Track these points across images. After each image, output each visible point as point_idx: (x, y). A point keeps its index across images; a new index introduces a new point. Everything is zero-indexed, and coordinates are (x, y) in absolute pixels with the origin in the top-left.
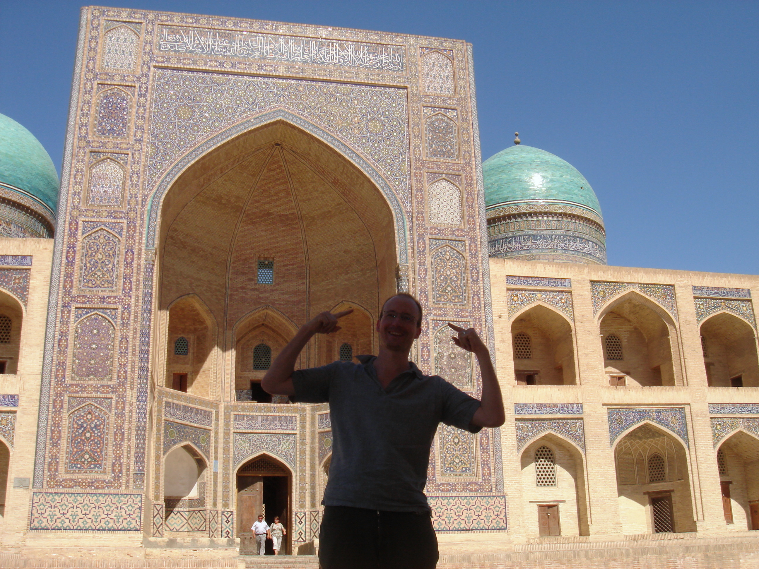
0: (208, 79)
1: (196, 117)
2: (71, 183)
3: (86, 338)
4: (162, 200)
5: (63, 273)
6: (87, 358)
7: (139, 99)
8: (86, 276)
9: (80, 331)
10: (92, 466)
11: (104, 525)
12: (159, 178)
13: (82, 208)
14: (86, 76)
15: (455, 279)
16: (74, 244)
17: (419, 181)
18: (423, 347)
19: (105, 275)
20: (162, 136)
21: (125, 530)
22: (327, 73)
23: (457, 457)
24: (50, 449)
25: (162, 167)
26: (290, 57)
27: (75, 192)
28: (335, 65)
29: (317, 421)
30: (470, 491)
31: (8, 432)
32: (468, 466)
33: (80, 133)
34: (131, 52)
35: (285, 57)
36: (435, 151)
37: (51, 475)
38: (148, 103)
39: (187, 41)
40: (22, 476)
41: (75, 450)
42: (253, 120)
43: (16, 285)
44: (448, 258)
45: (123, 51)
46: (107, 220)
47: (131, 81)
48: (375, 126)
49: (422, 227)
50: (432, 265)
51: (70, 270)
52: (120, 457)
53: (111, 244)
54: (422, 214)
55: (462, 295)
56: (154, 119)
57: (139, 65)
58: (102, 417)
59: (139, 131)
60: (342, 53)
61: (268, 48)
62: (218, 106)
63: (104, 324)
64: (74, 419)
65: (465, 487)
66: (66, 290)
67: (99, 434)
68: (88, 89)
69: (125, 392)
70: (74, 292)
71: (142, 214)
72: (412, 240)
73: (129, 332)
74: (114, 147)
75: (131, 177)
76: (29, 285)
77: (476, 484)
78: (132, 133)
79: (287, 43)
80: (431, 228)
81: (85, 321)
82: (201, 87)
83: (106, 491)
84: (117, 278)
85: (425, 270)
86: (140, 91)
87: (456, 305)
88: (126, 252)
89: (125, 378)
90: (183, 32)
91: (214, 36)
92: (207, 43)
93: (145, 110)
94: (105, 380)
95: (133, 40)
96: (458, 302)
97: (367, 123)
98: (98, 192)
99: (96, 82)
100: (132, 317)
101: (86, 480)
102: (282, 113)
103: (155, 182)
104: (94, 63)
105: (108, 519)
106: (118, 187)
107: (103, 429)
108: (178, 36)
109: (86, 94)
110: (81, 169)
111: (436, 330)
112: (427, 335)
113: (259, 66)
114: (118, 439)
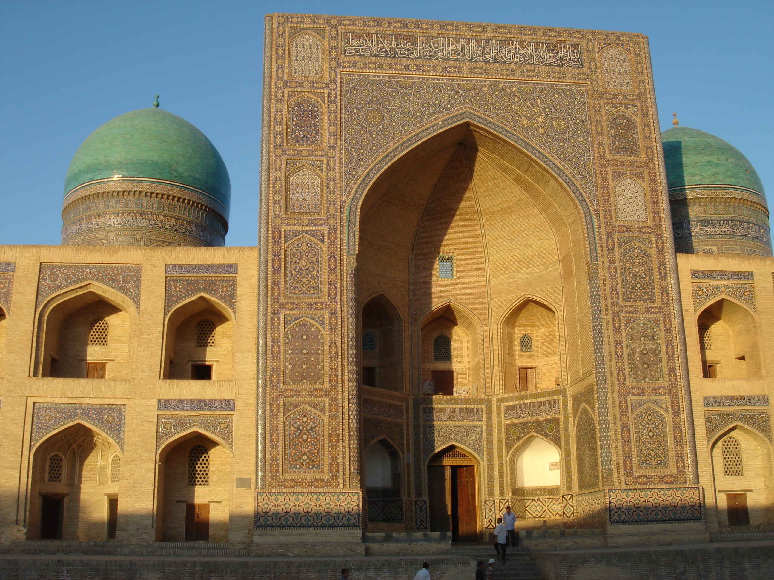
0: (394, 83)
1: (386, 121)
2: (271, 192)
3: (297, 344)
4: (359, 206)
5: (270, 281)
6: (299, 363)
7: (329, 105)
8: (292, 284)
9: (290, 337)
10: (311, 467)
11: (325, 522)
12: (355, 184)
13: (284, 216)
14: (276, 85)
15: (644, 276)
16: (278, 252)
17: (605, 179)
18: (617, 344)
19: (311, 282)
20: (354, 142)
21: (345, 526)
22: (509, 72)
23: (652, 450)
24: (270, 451)
25: (357, 173)
26: (472, 57)
27: (276, 201)
28: (516, 64)
29: (502, 412)
30: (665, 483)
31: (227, 435)
32: (663, 458)
33: (275, 142)
34: (317, 58)
35: (467, 58)
36: (619, 148)
37: (273, 476)
38: (339, 109)
39: (371, 44)
40: (243, 476)
41: (294, 451)
42: (441, 123)
43: (224, 293)
44: (636, 255)
45: (310, 57)
46: (308, 228)
47: (320, 88)
48: (560, 125)
49: (610, 225)
50: (621, 262)
51: (276, 277)
52: (336, 457)
53: (313, 251)
54: (609, 212)
55: (651, 291)
56: (345, 125)
57: (326, 72)
58: (317, 420)
59: (332, 138)
60: (522, 52)
61: (450, 49)
62: (406, 110)
63: (313, 329)
64: (290, 422)
65: (661, 479)
66: (274, 298)
67: (315, 436)
68: (279, 97)
69: (337, 395)
70: (282, 300)
71: (341, 220)
72: (600, 238)
73: (337, 337)
74: (309, 155)
75: (328, 184)
76: (236, 293)
77: (671, 476)
78: (325, 140)
79: (467, 43)
80: (619, 226)
81: (295, 327)
82: (388, 91)
83: (325, 490)
84: (322, 284)
85: (615, 268)
86: (329, 97)
87: (646, 301)
88: (329, 259)
89: (337, 382)
90: (366, 35)
91: (397, 38)
92: (391, 46)
93: (336, 116)
94: (318, 383)
95: (318, 46)
96: (648, 299)
97: (552, 122)
98: (297, 200)
99: (286, 90)
100: (339, 322)
101: (306, 480)
102: (468, 115)
103: (352, 188)
104: (283, 71)
105: (328, 516)
106: (316, 195)
107: (319, 431)
108: (361, 41)
109: (278, 102)
110: (280, 178)
111: (628, 327)
112: (619, 332)
113: (443, 68)
114: (334, 441)
